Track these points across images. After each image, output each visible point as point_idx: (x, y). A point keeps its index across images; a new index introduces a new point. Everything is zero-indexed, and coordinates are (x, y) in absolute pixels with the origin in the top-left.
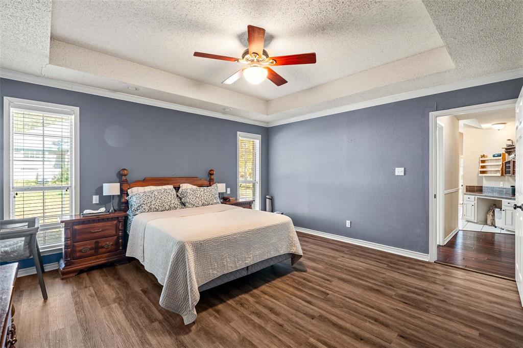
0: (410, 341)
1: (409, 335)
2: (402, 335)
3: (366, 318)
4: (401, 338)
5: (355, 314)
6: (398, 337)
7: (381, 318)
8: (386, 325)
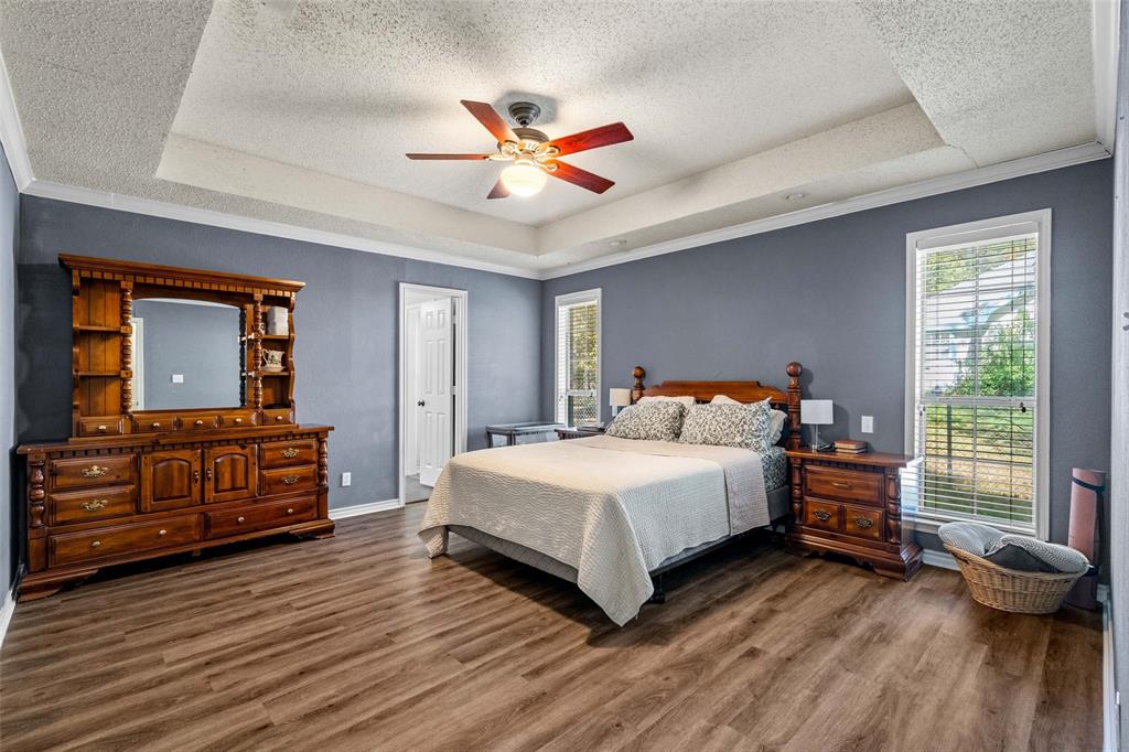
0: (245, 735)
1: (259, 742)
2: (269, 730)
3: (350, 693)
4: (262, 724)
5: (373, 683)
6: (266, 722)
7: (334, 718)
8: (308, 717)
